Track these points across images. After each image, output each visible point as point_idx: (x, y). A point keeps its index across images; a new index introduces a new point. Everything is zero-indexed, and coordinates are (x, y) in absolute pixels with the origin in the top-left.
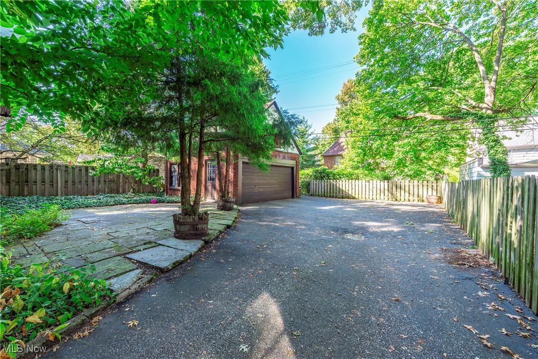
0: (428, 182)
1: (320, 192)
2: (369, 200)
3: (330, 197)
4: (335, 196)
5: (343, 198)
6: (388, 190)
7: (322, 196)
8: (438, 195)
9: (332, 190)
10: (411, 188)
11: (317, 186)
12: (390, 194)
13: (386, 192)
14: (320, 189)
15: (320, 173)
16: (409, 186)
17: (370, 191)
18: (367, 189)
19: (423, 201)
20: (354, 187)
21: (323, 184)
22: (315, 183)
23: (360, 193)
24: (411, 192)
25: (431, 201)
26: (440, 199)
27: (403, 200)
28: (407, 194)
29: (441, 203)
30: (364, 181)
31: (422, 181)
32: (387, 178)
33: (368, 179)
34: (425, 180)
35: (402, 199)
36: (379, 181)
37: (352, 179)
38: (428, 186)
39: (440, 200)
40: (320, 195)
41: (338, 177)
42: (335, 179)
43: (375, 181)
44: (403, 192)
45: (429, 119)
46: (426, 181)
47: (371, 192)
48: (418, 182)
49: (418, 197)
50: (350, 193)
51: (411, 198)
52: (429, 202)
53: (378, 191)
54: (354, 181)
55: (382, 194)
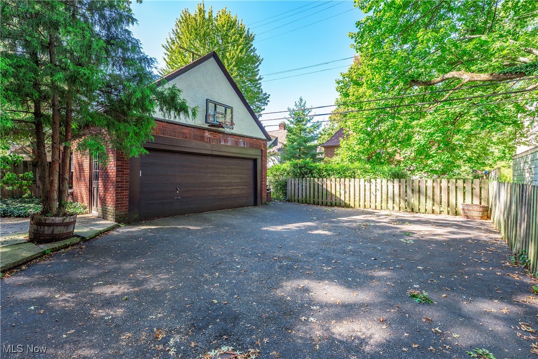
0: (464, 182)
1: (300, 197)
2: (370, 210)
3: (314, 203)
4: (320, 202)
5: (331, 205)
6: (400, 195)
7: (302, 203)
8: (483, 204)
9: (316, 193)
10: (437, 191)
11: (297, 187)
12: (402, 202)
13: (397, 199)
14: (300, 192)
15: (301, 168)
16: (433, 188)
17: (372, 195)
18: (368, 193)
19: (456, 214)
20: (347, 190)
21: (304, 184)
22: (293, 182)
23: (357, 199)
24: (437, 198)
25: (469, 214)
26: (487, 212)
27: (424, 211)
28: (430, 202)
29: (489, 218)
30: (362, 180)
31: (454, 181)
32: (397, 176)
33: (368, 177)
34: (459, 179)
35: (422, 210)
36: (384, 181)
37: (346, 177)
38: (464, 188)
39: (485, 213)
40: (300, 201)
41: (325, 173)
42: (321, 177)
43: (379, 180)
44: (423, 199)
45: (467, 80)
46: (462, 181)
47: (373, 197)
48: (449, 182)
49: (448, 206)
50: (342, 198)
51: (436, 208)
52: (468, 217)
53: (384, 197)
54: (347, 180)
55: (390, 202)
